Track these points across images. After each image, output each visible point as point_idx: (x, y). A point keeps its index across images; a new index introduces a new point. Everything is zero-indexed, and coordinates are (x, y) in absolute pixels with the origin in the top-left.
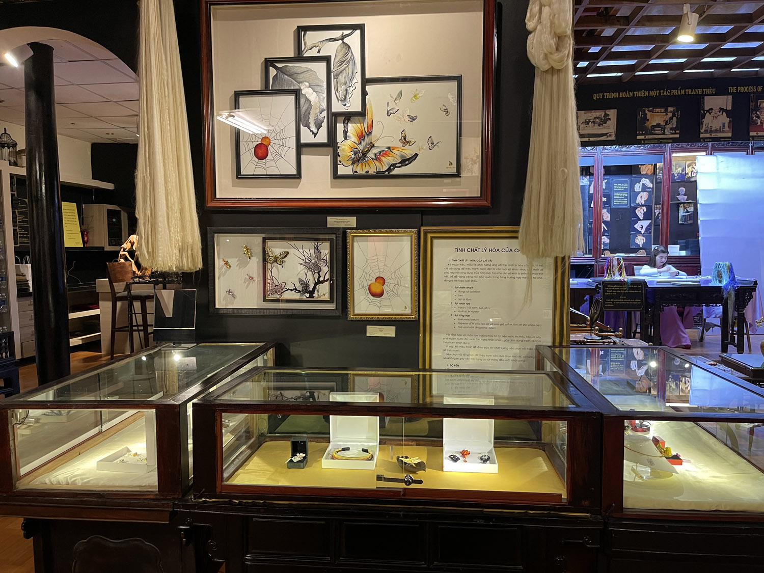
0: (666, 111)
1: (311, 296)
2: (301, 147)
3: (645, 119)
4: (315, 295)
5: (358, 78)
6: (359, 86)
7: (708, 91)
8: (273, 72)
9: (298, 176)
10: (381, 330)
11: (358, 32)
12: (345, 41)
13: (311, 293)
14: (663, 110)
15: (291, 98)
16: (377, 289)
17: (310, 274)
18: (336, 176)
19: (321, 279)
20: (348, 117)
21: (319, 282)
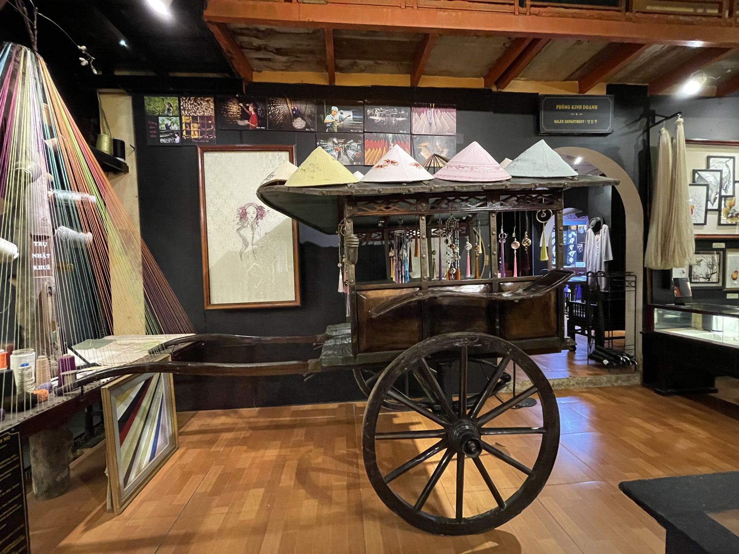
1: (709, 280)
2: (707, 210)
4: (711, 280)
5: (732, 179)
6: (731, 183)
8: (697, 176)
9: (705, 223)
10: (733, 296)
11: (732, 160)
12: (727, 163)
13: (709, 279)
15: (705, 188)
16: (735, 276)
17: (709, 269)
18: (719, 224)
19: (714, 272)
20: (726, 197)
21: (713, 273)
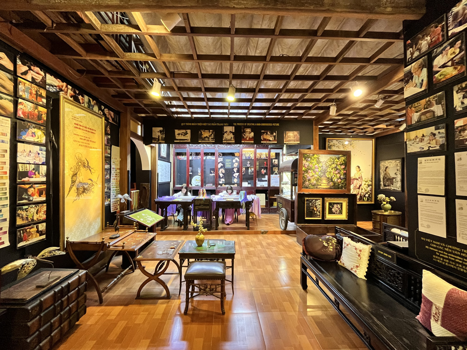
0: (209, 131)
3: (201, 134)
7: (226, 124)
14: (208, 131)
